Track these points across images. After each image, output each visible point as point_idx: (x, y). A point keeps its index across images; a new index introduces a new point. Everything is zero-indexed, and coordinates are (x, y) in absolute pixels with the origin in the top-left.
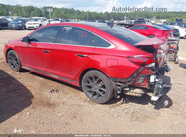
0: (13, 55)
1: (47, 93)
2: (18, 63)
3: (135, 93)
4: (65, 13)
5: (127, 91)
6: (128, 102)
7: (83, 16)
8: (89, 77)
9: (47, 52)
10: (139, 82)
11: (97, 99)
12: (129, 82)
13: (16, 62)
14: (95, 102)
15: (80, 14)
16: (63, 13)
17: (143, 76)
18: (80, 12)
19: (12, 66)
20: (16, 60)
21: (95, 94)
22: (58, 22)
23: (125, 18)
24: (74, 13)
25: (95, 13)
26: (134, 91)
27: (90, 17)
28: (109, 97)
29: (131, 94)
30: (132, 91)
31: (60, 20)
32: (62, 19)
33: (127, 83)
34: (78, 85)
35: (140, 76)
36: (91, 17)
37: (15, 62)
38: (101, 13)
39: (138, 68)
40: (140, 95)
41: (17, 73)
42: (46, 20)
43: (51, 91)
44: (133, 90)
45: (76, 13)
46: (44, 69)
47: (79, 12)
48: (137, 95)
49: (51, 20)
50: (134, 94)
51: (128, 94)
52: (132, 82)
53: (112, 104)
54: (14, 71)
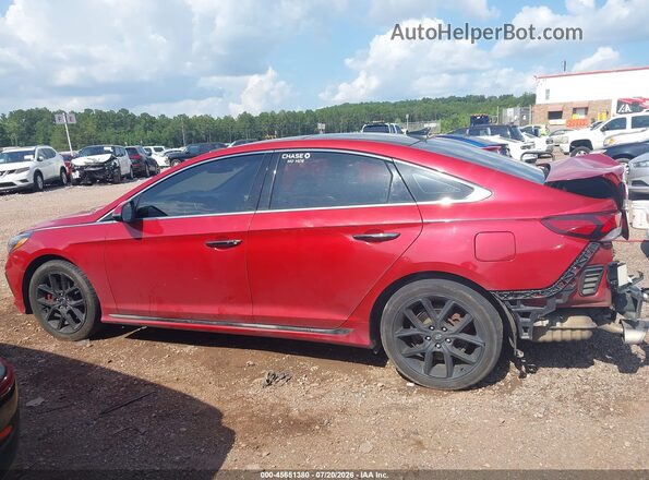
0: (60, 280)
1: (256, 392)
2: (82, 308)
3: (572, 329)
4: (99, 128)
5: (543, 330)
6: (536, 369)
7: (165, 134)
8: (409, 305)
9: (232, 245)
10: (585, 292)
11: (449, 374)
12: (558, 295)
13: (74, 303)
14: (443, 387)
15: (155, 128)
16: (91, 128)
17: (596, 272)
18: (152, 121)
19: (54, 324)
20: (76, 295)
21: (437, 358)
22: (104, 158)
23: (321, 126)
24: (132, 126)
25: (207, 120)
26: (566, 325)
27: (191, 134)
28: (493, 359)
29: (557, 336)
30: (558, 325)
31: (108, 152)
32: (113, 148)
33: (549, 301)
34: (366, 341)
35: (588, 273)
36: (194, 133)
37: (66, 306)
38: (226, 118)
39: (581, 246)
40: (586, 334)
41: (80, 344)
42: (53, 155)
43: (268, 381)
44: (562, 321)
45: (138, 127)
46: (212, 310)
47: (149, 122)
48: (577, 335)
49: (71, 153)
50: (567, 335)
51: (548, 337)
52: (566, 295)
53: (495, 383)
54: (66, 339)
